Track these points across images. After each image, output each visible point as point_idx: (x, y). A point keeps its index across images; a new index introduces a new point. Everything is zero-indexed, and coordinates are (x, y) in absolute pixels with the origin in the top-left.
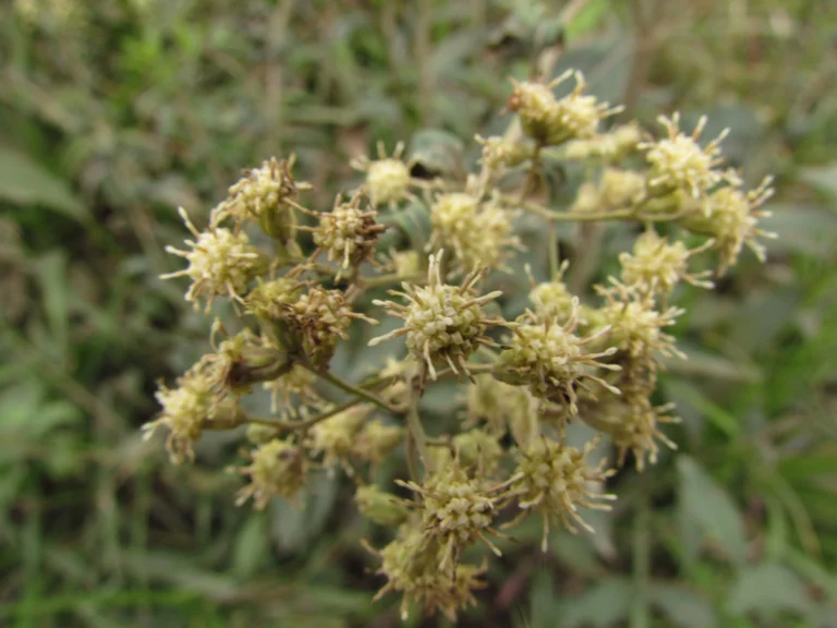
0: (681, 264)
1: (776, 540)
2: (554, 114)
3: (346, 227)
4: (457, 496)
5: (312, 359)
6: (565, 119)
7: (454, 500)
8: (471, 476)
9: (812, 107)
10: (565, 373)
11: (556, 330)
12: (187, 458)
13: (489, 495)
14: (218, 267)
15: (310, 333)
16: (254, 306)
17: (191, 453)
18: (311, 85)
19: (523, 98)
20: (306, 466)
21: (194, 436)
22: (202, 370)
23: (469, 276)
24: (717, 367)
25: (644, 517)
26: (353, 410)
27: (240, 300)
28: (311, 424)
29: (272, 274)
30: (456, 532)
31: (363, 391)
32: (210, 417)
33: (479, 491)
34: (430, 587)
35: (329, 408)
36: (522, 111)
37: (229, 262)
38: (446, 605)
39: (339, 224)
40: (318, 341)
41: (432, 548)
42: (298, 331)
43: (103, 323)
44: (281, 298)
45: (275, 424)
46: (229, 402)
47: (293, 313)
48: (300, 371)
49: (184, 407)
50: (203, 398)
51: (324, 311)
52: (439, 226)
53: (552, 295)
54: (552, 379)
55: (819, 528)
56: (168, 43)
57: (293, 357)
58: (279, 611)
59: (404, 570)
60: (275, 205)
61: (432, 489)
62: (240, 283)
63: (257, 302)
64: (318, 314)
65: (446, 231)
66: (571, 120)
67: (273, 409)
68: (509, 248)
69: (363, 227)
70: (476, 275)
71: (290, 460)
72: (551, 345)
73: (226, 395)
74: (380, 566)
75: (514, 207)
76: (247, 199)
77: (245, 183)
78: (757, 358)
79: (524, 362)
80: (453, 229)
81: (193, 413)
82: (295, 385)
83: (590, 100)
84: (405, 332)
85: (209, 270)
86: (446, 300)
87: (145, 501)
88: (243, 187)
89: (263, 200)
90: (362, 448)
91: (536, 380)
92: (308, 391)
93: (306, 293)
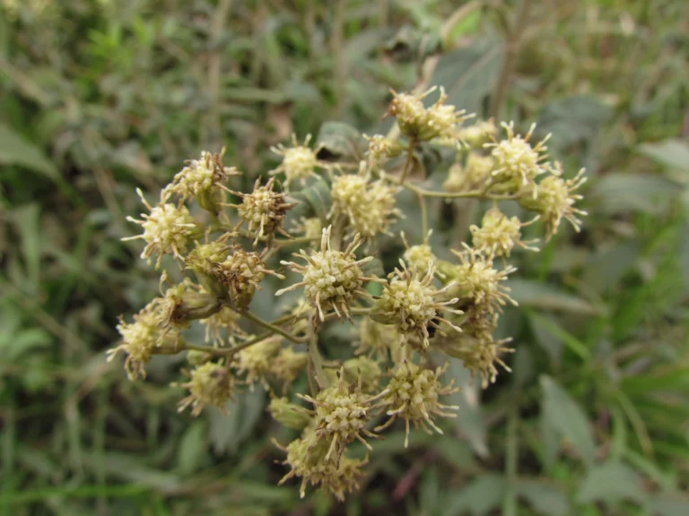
0: (516, 233)
1: (618, 444)
2: (422, 119)
3: (262, 205)
4: (340, 406)
5: (236, 303)
6: (430, 123)
7: (338, 408)
8: (352, 391)
9: (652, 93)
10: (421, 316)
11: (415, 284)
12: (140, 375)
13: (364, 406)
14: (165, 233)
15: (233, 284)
16: (193, 263)
17: (143, 372)
18: (245, 69)
19: (400, 106)
20: (232, 382)
21: (145, 359)
22: (153, 309)
23: (350, 245)
24: (572, 304)
25: (514, 424)
26: (268, 340)
27: (182, 258)
28: (237, 350)
29: (206, 239)
30: (339, 432)
31: (275, 327)
32: (158, 345)
33: (356, 402)
34: (323, 474)
35: (252, 338)
36: (398, 116)
37: (174, 230)
38: (336, 488)
39: (257, 203)
40: (239, 291)
41: (323, 445)
42: (225, 283)
43: (70, 264)
44: (212, 258)
45: (208, 351)
46: (173, 333)
47: (221, 269)
48: (227, 311)
49: (138, 337)
50: (153, 330)
51: (244, 269)
52: (338, 200)
53: (420, 254)
54: (411, 320)
55: (653, 434)
56: (127, 33)
57: (221, 301)
58: (214, 502)
59: (304, 461)
60: (209, 187)
61: (322, 401)
62: (182, 245)
63: (195, 261)
64: (240, 270)
65: (343, 204)
66: (435, 123)
67: (207, 339)
68: (391, 216)
69: (275, 205)
70: (356, 244)
71: (220, 378)
72: (411, 295)
73: (170, 328)
74: (285, 458)
75: (397, 185)
76: (188, 183)
77: (187, 171)
78: (606, 297)
79: (391, 308)
80: (348, 202)
81: (146, 342)
82: (224, 322)
83: (451, 108)
84: (303, 285)
85: (159, 236)
86: (333, 262)
87: (104, 411)
88: (186, 174)
89: (200, 183)
90: (277, 369)
91: (400, 321)
92: (233, 326)
93: (232, 254)
